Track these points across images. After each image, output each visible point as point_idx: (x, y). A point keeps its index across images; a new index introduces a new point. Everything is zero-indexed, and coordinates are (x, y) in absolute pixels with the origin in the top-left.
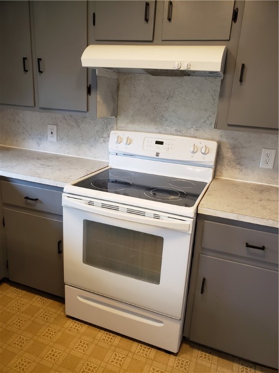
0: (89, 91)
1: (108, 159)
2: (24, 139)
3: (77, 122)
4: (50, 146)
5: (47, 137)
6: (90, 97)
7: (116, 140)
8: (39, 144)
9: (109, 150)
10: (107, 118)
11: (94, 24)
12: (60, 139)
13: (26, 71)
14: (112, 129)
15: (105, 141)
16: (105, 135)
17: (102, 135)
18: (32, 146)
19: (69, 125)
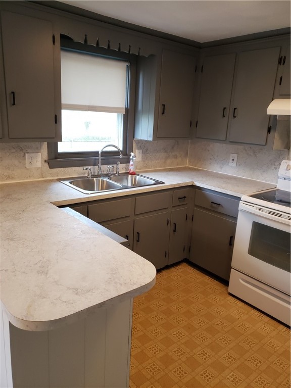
0: (269, 131)
1: (277, 183)
2: (210, 163)
3: (254, 153)
4: (230, 169)
5: (229, 162)
6: (269, 135)
7: (285, 168)
8: (221, 168)
9: (279, 175)
10: (280, 151)
11: (280, 84)
12: (238, 164)
13: (224, 116)
14: (284, 159)
15: (276, 169)
16: (276, 164)
17: (275, 163)
18: (216, 169)
19: (248, 154)
